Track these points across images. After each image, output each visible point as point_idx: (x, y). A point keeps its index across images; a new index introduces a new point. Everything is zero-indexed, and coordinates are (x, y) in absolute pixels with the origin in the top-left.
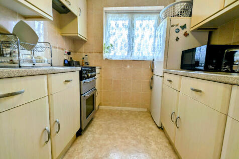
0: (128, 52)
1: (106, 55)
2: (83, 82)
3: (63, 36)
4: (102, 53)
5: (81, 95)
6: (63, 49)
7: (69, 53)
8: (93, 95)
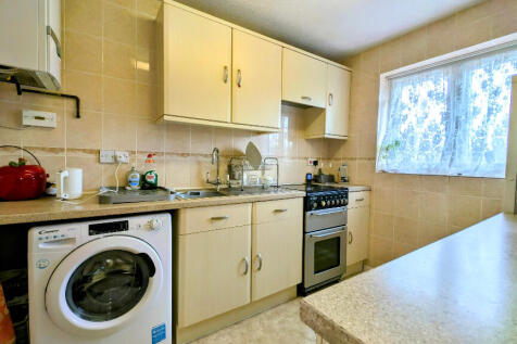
0: (443, 155)
1: (382, 163)
2: (308, 213)
3: (307, 140)
4: (374, 159)
5: (304, 233)
6: (306, 158)
7: (315, 163)
8: (338, 238)
